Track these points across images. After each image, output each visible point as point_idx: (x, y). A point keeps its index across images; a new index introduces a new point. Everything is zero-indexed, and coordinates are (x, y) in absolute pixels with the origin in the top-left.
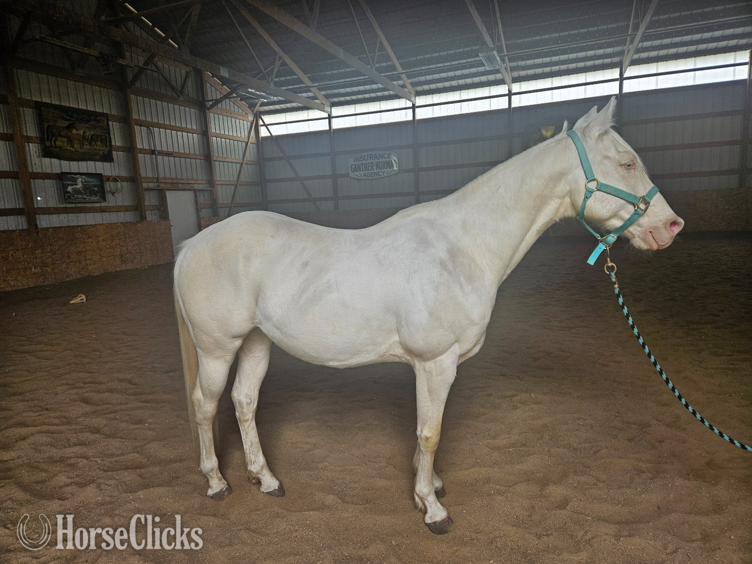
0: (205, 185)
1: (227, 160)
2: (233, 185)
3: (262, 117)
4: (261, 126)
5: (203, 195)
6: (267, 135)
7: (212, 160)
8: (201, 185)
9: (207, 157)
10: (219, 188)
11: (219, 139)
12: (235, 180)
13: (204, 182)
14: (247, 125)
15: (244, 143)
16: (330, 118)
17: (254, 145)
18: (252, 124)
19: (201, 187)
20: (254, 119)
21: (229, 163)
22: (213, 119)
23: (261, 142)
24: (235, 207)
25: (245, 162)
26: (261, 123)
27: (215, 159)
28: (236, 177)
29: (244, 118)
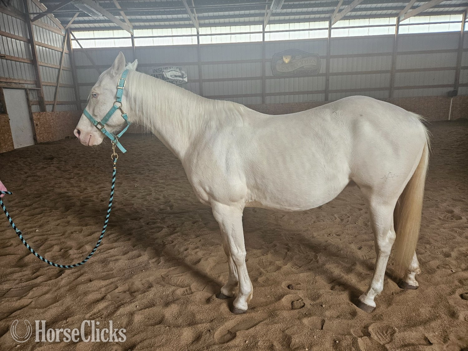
0: (33, 85)
1: (48, 65)
2: (54, 86)
3: (73, 33)
4: (72, 40)
5: (32, 94)
6: (77, 48)
7: (38, 65)
8: (30, 85)
9: (33, 61)
10: (44, 88)
11: (40, 47)
12: (55, 82)
13: (32, 83)
14: (60, 38)
15: (60, 52)
16: (132, 38)
17: (67, 55)
18: (64, 37)
19: (30, 87)
20: (66, 34)
21: (50, 68)
22: (35, 30)
23: (72, 53)
24: (57, 104)
25: (61, 68)
26: (72, 37)
27: (39, 64)
28: (56, 80)
29: (59, 32)
